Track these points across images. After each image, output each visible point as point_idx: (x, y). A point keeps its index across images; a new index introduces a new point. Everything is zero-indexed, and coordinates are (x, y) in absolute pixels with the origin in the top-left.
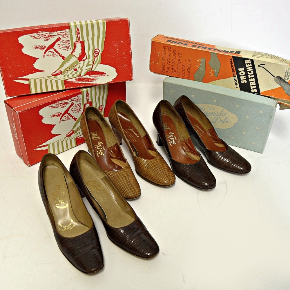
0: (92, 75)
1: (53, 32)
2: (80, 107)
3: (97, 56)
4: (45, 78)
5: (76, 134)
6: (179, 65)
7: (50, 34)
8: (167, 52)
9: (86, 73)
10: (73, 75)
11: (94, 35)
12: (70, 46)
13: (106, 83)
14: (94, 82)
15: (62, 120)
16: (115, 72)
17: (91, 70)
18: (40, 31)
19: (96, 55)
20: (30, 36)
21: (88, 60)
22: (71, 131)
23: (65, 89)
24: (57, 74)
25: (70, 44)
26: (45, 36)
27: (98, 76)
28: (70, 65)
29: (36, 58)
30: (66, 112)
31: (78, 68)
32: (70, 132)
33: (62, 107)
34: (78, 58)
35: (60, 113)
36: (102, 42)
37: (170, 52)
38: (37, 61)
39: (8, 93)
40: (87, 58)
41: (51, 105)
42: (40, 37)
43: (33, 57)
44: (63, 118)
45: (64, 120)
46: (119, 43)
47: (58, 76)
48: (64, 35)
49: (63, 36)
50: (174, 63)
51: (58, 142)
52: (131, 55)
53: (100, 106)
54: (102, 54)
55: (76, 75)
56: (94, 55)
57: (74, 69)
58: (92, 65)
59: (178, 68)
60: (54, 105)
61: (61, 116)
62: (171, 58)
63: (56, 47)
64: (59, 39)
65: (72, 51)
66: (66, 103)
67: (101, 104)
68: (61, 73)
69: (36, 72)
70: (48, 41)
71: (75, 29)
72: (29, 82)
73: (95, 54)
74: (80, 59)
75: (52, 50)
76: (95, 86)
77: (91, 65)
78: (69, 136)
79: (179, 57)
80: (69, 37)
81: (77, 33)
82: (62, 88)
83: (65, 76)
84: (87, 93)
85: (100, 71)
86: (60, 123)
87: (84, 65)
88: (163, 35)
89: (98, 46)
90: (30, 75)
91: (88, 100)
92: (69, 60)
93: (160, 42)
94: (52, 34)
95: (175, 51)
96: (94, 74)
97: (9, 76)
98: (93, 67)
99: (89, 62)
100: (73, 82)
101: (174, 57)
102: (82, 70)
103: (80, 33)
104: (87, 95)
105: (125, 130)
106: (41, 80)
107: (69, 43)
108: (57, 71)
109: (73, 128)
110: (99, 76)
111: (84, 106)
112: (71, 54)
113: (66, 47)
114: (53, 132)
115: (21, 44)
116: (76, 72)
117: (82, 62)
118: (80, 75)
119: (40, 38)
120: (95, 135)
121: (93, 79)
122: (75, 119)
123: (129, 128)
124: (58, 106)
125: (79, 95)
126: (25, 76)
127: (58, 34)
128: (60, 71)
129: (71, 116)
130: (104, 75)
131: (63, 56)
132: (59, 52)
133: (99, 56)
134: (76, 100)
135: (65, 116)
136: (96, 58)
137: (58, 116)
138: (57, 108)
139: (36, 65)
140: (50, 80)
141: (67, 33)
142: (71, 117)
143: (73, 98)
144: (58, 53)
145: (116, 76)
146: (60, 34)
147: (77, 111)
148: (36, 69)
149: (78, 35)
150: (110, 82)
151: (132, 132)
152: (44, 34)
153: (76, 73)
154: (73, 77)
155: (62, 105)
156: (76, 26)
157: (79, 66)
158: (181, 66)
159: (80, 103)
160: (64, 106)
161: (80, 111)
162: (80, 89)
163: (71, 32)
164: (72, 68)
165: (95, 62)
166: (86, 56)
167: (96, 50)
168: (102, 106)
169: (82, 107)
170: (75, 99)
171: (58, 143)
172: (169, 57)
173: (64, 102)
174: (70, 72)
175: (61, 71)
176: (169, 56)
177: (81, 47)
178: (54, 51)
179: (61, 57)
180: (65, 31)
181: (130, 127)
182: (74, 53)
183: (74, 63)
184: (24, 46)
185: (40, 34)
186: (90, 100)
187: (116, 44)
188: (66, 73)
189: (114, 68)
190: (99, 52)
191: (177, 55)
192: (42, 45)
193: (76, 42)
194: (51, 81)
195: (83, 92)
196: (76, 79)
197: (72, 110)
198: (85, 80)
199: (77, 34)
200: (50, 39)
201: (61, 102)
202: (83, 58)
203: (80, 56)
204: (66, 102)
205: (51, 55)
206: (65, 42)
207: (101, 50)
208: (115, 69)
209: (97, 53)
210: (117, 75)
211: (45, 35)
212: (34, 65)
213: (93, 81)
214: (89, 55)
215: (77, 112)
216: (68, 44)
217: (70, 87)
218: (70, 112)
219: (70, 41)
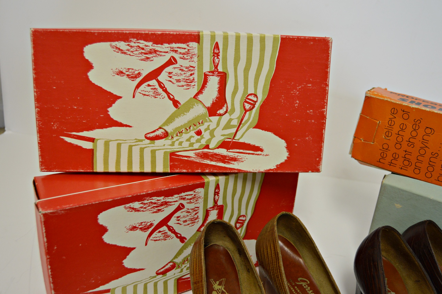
0: (232, 148)
1: (162, 44)
2: (196, 214)
3: (251, 109)
4: (129, 141)
5: (179, 270)
6: (422, 152)
7: (154, 48)
8: (398, 121)
9: (220, 144)
10: (191, 145)
11: (251, 64)
12: (194, 79)
13: (262, 170)
14: (235, 166)
15: (151, 238)
16: (285, 150)
17: (233, 139)
18: (134, 38)
19: (248, 106)
20: (111, 45)
21: (230, 115)
22: (169, 263)
23: (169, 171)
24: (158, 138)
25: (195, 76)
26: (143, 51)
27: (246, 153)
28: (189, 122)
29: (115, 95)
30: (164, 222)
31: (206, 130)
32: (167, 265)
33: (155, 210)
34: (208, 109)
35: (149, 224)
36: (266, 80)
37: (406, 122)
38: (118, 102)
39: (45, 164)
40: (227, 110)
41: (131, 204)
42: (132, 52)
43: (110, 92)
44: (154, 235)
45: (156, 240)
46: (302, 87)
47: (157, 142)
48: (184, 54)
49: (182, 56)
50: (412, 146)
51: (137, 285)
52: (324, 117)
53: (241, 216)
54: (262, 107)
55: (199, 144)
56: (244, 107)
57: (197, 130)
58: (236, 129)
59: (420, 158)
60: (136, 205)
61: (150, 230)
62: (407, 135)
63: (163, 77)
64: (171, 62)
65: (196, 92)
66: (166, 203)
67: (243, 213)
68: (166, 135)
69: (111, 127)
70: (148, 63)
71: (211, 45)
72: (94, 146)
73: (246, 104)
74: (213, 111)
75: (153, 82)
76: (236, 173)
77: (233, 126)
78: (164, 273)
79: (427, 135)
80: (195, 59)
81: (214, 52)
82: (162, 167)
83: (173, 144)
84: (217, 187)
85: (252, 143)
86: (146, 244)
87: (218, 124)
88: (386, 89)
89: (256, 87)
90: (97, 130)
91: (216, 202)
92: (188, 111)
93: (386, 99)
94: (158, 47)
95: (419, 121)
96: (237, 149)
97: (53, 125)
98: (238, 133)
99: (230, 120)
100: (189, 159)
101: (414, 134)
102: (212, 135)
103: (221, 54)
104: (216, 191)
105: (291, 284)
106: (119, 146)
107: (192, 72)
108: (157, 130)
109: (176, 257)
110: (249, 154)
111: (205, 213)
112: (194, 97)
113: (186, 81)
114: (127, 263)
115: (87, 60)
116: (199, 137)
117: (215, 119)
118: (207, 147)
119: (132, 54)
120: (220, 287)
121: (235, 159)
122: (182, 239)
123: (300, 279)
124: (145, 208)
125: (197, 190)
126: (88, 131)
127: (173, 51)
128: (165, 130)
129: (174, 232)
130: (259, 152)
131: (176, 99)
132: (168, 90)
133: (254, 110)
134: (191, 199)
135: (160, 232)
136: (248, 113)
137: (144, 229)
138: (143, 211)
139: (114, 112)
140: (139, 147)
141: (191, 51)
142: (173, 235)
143: (183, 194)
144: (166, 91)
145: (286, 158)
146: (176, 51)
147: (188, 222)
148: (112, 119)
149: (216, 58)
150: (270, 170)
151: (305, 289)
152: (141, 46)
153: (198, 141)
154: (191, 148)
155: (157, 207)
156: (213, 37)
157: (209, 126)
158: (428, 155)
159: (197, 205)
160: (159, 210)
161: (195, 222)
162: (203, 177)
163: (201, 50)
164: (191, 128)
165: (243, 122)
166: (225, 105)
167: (250, 97)
168: (244, 216)
169: (201, 215)
170: (187, 197)
171: (135, 287)
172: (400, 133)
173: (162, 201)
174: (185, 136)
175: (167, 132)
176: (402, 130)
177: (217, 86)
178: (157, 86)
179: (171, 102)
180: (188, 46)
181: (301, 277)
182: (200, 97)
183: (198, 117)
184: (93, 65)
185: (132, 44)
186: (220, 203)
187: (296, 89)
188: (177, 138)
189: (283, 141)
190: (256, 102)
191: (421, 132)
192: (133, 69)
193: (209, 72)
194: (142, 150)
195: (208, 183)
196: (197, 155)
197: (178, 220)
198: (216, 158)
199: (214, 55)
200: (152, 59)
201: (155, 199)
202: (219, 110)
203: (213, 104)
204: (167, 200)
205: (151, 93)
206: (185, 69)
207: (261, 98)
208: (287, 142)
209: (252, 102)
210: (288, 157)
211: (143, 49)
212: (109, 109)
213: (233, 162)
214: (233, 104)
215: (189, 224)
216: (191, 75)
217: (181, 168)
218: (172, 223)
219: (196, 68)
